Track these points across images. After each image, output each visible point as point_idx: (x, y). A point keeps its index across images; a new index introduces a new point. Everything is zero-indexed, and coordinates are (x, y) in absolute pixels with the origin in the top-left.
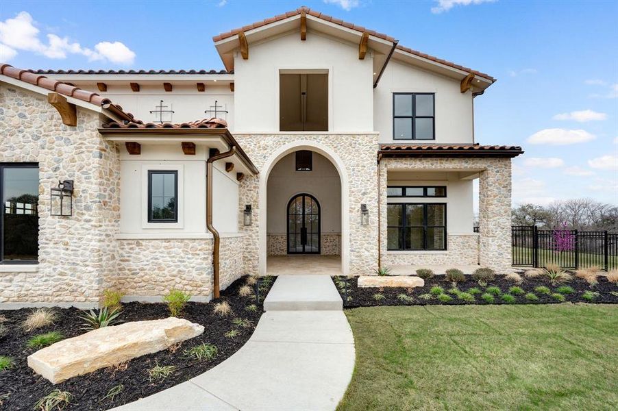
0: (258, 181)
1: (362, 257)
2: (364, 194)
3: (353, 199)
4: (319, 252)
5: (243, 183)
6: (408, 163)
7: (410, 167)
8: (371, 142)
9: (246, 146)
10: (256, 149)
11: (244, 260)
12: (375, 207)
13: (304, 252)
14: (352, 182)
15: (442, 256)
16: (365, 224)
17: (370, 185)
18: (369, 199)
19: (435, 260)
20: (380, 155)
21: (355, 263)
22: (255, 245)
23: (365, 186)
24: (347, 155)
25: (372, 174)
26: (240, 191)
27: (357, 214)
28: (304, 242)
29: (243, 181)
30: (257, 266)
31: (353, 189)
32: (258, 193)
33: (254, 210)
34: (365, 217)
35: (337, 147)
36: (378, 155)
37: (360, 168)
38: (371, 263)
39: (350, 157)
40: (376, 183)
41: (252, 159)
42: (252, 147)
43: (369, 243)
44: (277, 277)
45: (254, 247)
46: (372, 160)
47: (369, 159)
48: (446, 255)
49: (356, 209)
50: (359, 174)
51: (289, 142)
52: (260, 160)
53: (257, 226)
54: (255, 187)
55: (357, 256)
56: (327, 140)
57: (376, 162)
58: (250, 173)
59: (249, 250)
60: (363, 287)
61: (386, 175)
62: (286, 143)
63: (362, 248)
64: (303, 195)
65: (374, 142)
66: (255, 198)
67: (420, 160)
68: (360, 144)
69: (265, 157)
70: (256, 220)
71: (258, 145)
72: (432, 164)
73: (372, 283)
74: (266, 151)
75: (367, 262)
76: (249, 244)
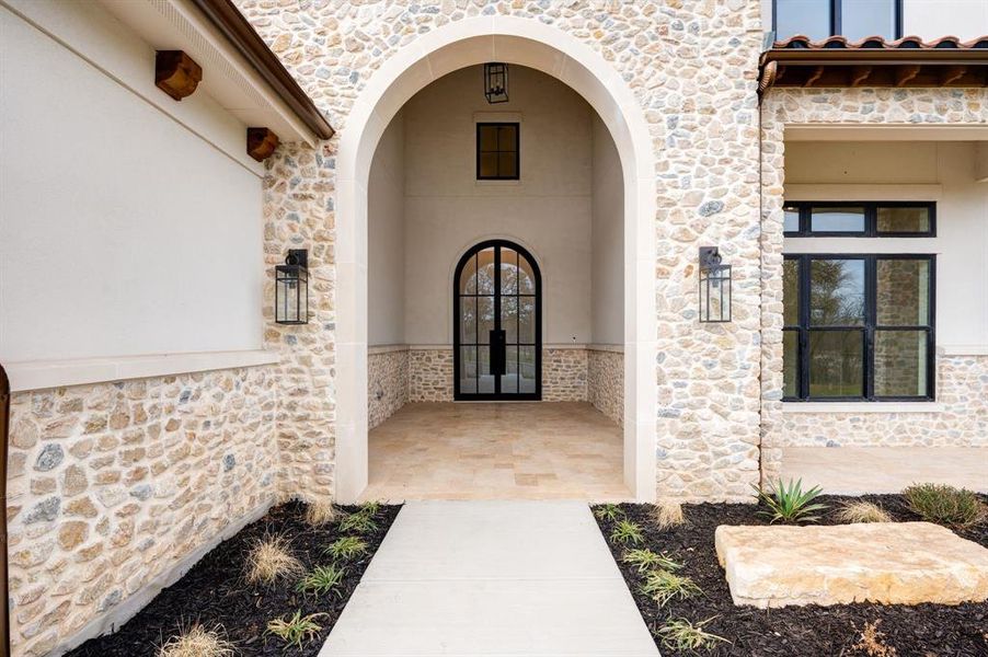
0: (332, 165)
1: (703, 437)
2: (710, 210)
3: (673, 229)
4: (537, 396)
5: (280, 171)
6: (860, 105)
7: (866, 119)
8: (736, 22)
9: (287, 39)
10: (325, 49)
11: (283, 447)
12: (751, 257)
13: (498, 395)
14: (666, 164)
15: (923, 418)
16: (715, 319)
17: (733, 179)
18: (727, 228)
19: (900, 430)
20: (771, 67)
21: (676, 457)
22: (321, 393)
23: (715, 183)
24: (648, 70)
25: (740, 139)
26: (268, 199)
27: (684, 283)
28: (498, 367)
29: (279, 163)
30: (328, 469)
31: (670, 193)
32: (330, 208)
33: (318, 270)
34: (715, 292)
35: (614, 39)
36: (762, 69)
37: (698, 116)
38: (730, 459)
39: (661, 74)
40: (752, 170)
41: (309, 86)
42: (309, 43)
43: (729, 388)
44: (400, 507)
45: (318, 400)
46: (740, 86)
47: (731, 83)
48: (935, 415)
49: (683, 265)
50: (693, 136)
51: (440, 24)
52: (336, 89)
53: (329, 327)
54: (319, 187)
55: (683, 435)
56: (578, 15)
57: (753, 93)
58: (302, 134)
59: (299, 412)
60: (762, 605)
61: (780, 147)
62: (432, 25)
63: (703, 403)
64: (497, 244)
65: (747, 24)
66: (319, 226)
67: (902, 96)
68: (695, 29)
69: (355, 78)
70: (325, 305)
71: (331, 34)
72: (942, 111)
73: (799, 588)
74: (358, 55)
75: (717, 455)
76: (302, 392)
